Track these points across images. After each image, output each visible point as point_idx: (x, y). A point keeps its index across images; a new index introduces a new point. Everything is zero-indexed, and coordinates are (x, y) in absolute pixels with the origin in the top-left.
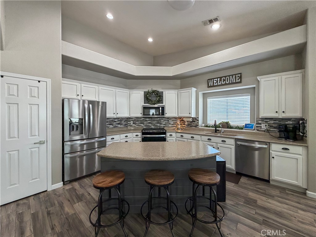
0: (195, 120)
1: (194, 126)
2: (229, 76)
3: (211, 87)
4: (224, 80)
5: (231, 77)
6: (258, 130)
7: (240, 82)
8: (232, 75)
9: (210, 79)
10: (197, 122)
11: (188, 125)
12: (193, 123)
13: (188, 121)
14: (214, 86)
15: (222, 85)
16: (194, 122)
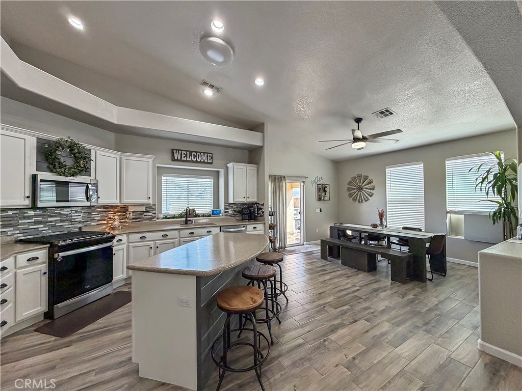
0: (148, 209)
1: (147, 219)
2: (201, 153)
3: (177, 160)
4: (195, 156)
5: (202, 154)
6: (226, 216)
7: (211, 163)
8: (204, 153)
9: (176, 150)
10: (154, 211)
11: (133, 219)
12: (146, 214)
13: (133, 212)
14: (181, 160)
15: (192, 161)
16: (148, 212)
